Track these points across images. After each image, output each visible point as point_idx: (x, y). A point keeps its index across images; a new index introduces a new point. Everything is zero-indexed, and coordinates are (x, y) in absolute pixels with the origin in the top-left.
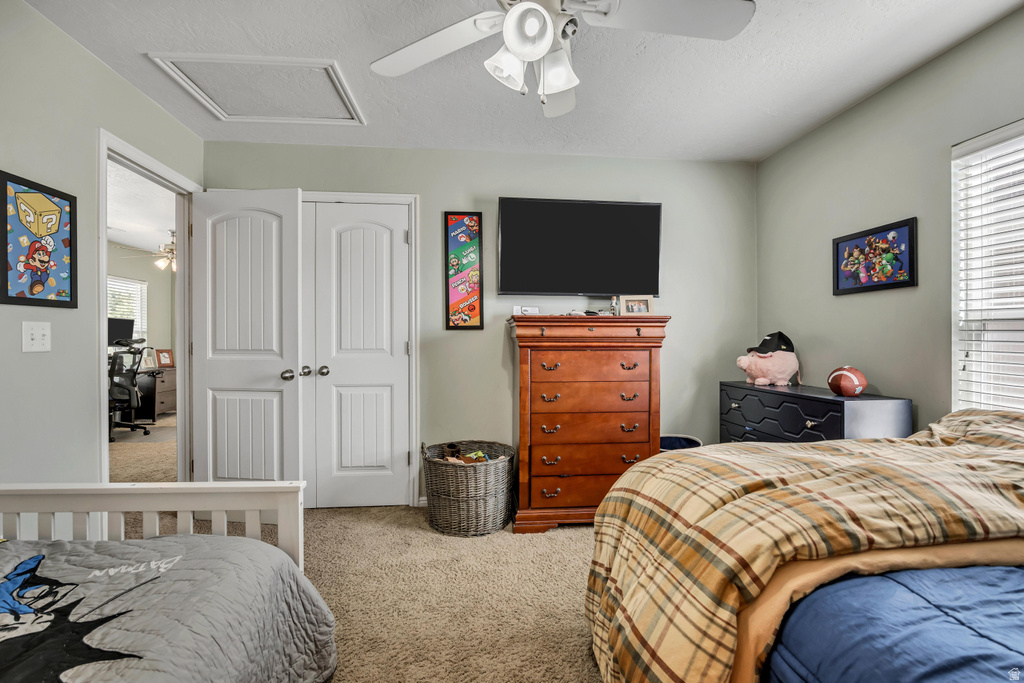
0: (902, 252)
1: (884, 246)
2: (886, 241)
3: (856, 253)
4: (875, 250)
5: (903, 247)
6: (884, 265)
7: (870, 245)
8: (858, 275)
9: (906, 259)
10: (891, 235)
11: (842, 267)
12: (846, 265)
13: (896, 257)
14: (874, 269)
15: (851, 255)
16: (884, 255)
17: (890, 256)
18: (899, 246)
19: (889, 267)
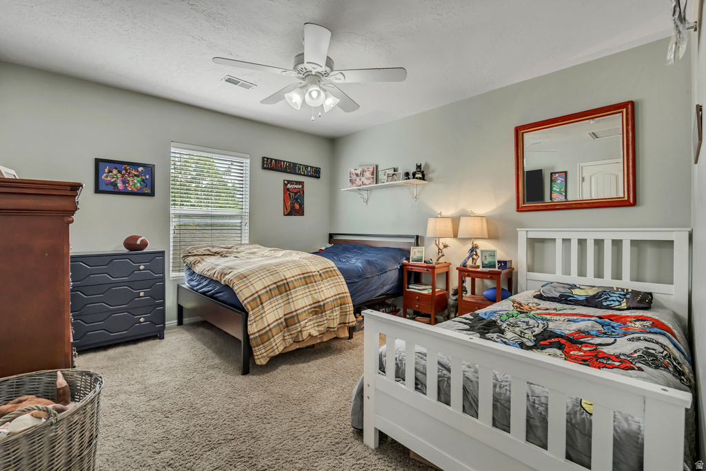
0: (147, 179)
1: (136, 173)
2: (138, 171)
3: (115, 172)
4: (129, 173)
5: (147, 177)
6: (135, 183)
7: (126, 170)
8: (116, 184)
9: (149, 183)
10: (140, 169)
11: (103, 177)
12: (107, 177)
13: (143, 180)
14: (128, 183)
15: (110, 171)
16: (135, 178)
17: (139, 179)
18: (145, 176)
19: (139, 185)
